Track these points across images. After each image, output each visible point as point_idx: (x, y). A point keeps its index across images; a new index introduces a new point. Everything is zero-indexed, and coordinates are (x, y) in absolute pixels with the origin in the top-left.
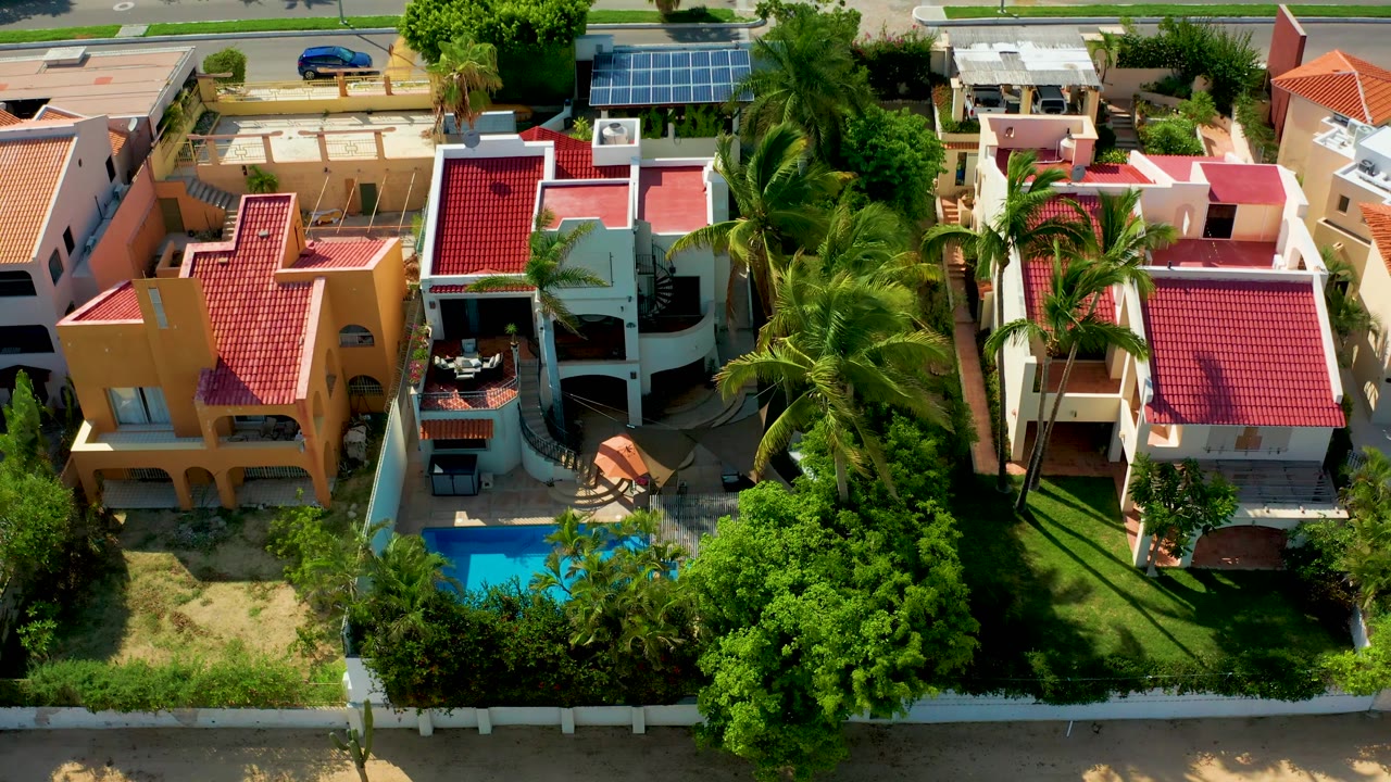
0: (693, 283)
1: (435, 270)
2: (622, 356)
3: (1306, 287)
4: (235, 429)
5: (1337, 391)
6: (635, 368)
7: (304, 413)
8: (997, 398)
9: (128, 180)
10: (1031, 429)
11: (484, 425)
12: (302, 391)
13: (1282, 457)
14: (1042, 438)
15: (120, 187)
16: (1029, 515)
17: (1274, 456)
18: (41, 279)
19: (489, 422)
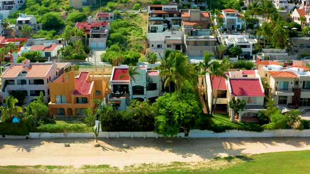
0: (156, 84)
1: (113, 79)
2: (143, 94)
3: (258, 80)
5: (263, 91)
6: (145, 96)
7: (89, 97)
8: (206, 99)
11: (120, 101)
12: (90, 93)
13: (256, 104)
14: (215, 107)
16: (213, 117)
17: (254, 104)
18: (45, 82)
19: (121, 101)
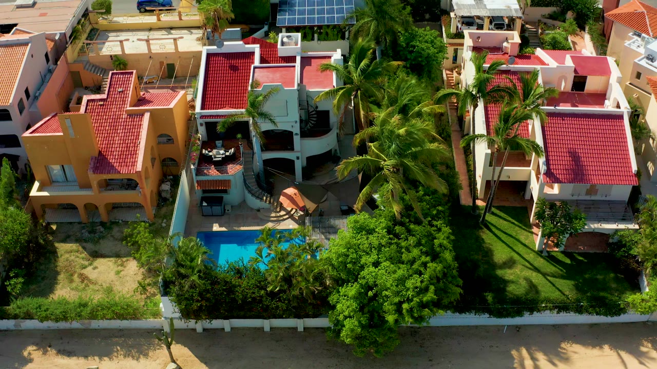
0: (326, 113)
1: (203, 108)
2: (292, 149)
3: (620, 117)
4: (108, 185)
5: (634, 168)
6: (299, 155)
7: (140, 176)
8: (472, 168)
9: (56, 63)
10: (488, 184)
11: (227, 183)
12: (139, 167)
13: (607, 199)
14: (493, 189)
15: (52, 66)
16: (487, 225)
17: (604, 198)
18: (14, 112)
19: (229, 181)
